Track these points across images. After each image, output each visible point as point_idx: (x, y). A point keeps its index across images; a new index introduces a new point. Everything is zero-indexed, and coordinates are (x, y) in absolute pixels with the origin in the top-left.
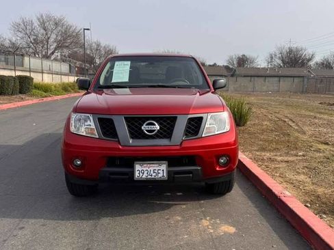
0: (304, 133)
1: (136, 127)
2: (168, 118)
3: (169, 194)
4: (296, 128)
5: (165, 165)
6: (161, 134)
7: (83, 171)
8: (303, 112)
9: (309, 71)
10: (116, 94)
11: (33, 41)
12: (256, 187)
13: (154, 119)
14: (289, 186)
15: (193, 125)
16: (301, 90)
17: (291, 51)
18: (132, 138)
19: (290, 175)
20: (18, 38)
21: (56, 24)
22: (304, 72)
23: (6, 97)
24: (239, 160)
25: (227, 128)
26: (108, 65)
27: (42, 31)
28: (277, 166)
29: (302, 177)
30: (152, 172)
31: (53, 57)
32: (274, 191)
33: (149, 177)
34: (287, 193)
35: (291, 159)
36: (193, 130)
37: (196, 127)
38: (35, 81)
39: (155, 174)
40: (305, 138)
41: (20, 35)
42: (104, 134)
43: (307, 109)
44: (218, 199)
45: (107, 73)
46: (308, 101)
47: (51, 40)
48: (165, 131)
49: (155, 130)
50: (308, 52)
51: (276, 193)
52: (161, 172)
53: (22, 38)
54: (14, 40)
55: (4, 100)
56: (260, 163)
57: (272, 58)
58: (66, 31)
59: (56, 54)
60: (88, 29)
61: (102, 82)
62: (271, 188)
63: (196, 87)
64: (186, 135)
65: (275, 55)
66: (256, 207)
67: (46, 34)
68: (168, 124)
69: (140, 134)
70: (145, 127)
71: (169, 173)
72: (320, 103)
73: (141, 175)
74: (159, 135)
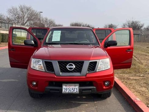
0: (142, 64)
1: (64, 66)
2: (80, 62)
3: (79, 97)
4: (138, 61)
5: (78, 86)
6: (76, 70)
7: (37, 88)
8: (140, 52)
9: (141, 32)
10: (54, 47)
11: (17, 17)
12: (121, 94)
13: (72, 62)
14: (138, 94)
15: (92, 66)
16: (138, 41)
17: (133, 23)
18: (62, 72)
19: (138, 87)
20: (11, 16)
21: (27, 9)
22: (139, 32)
23: (4, 43)
24: (115, 81)
25: (109, 67)
26: (51, 32)
27: (21, 13)
28: (131, 82)
29: (144, 89)
30: (71, 89)
31: (26, 24)
32: (131, 97)
33: (70, 92)
34: (138, 99)
35: (137, 78)
36: (92, 68)
37: (93, 67)
38: (18, 36)
39: (73, 91)
40: (143, 66)
41: (12, 14)
42: (48, 69)
43: (142, 51)
44: (103, 101)
45: (50, 36)
46: (141, 46)
47: (25, 17)
48: (78, 69)
49: (73, 68)
50: (141, 23)
51: (132, 99)
52: (76, 89)
53: (12, 16)
54: (9, 17)
55: (3, 45)
56: (123, 80)
57: (124, 26)
58: (32, 13)
59: (27, 23)
60: (42, 12)
61: (47, 41)
62: (129, 96)
63: (93, 44)
64: (89, 70)
65: (126, 24)
66: (122, 106)
67: (23, 14)
68: (80, 65)
69: (65, 70)
70: (68, 67)
71: (80, 90)
72: (147, 48)
73: (66, 90)
74: (75, 71)
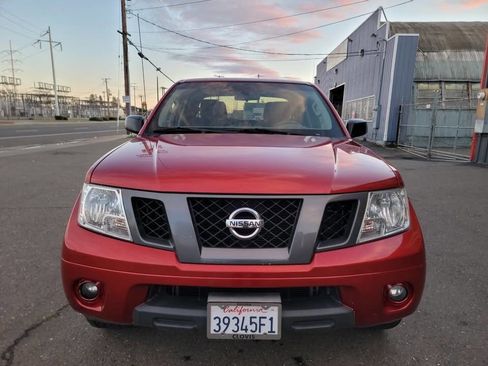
1: (214, 219)
5: (276, 308)
6: (269, 236)
7: (99, 309)
13: (251, 203)
30: (247, 322)
33: (240, 332)
39: (253, 327)
49: (254, 230)
52: (266, 322)
69: (221, 236)
70: (232, 223)
73: (223, 327)
